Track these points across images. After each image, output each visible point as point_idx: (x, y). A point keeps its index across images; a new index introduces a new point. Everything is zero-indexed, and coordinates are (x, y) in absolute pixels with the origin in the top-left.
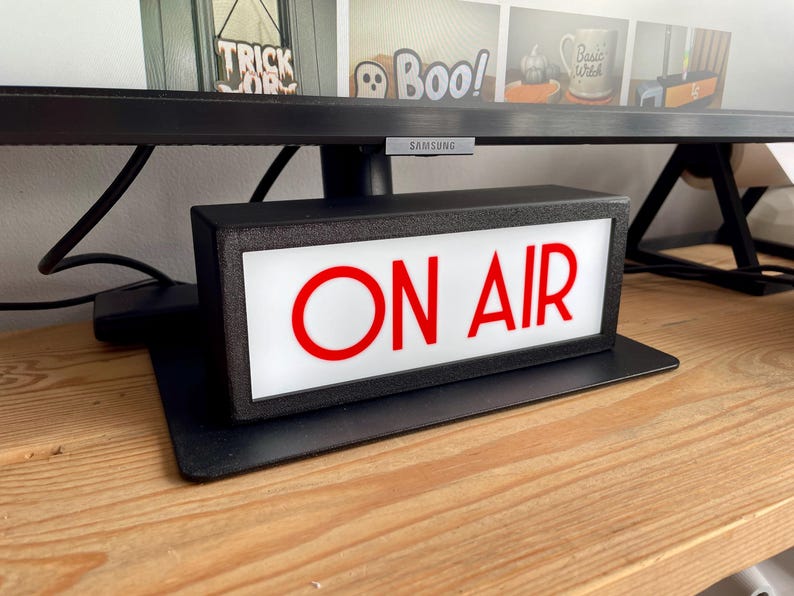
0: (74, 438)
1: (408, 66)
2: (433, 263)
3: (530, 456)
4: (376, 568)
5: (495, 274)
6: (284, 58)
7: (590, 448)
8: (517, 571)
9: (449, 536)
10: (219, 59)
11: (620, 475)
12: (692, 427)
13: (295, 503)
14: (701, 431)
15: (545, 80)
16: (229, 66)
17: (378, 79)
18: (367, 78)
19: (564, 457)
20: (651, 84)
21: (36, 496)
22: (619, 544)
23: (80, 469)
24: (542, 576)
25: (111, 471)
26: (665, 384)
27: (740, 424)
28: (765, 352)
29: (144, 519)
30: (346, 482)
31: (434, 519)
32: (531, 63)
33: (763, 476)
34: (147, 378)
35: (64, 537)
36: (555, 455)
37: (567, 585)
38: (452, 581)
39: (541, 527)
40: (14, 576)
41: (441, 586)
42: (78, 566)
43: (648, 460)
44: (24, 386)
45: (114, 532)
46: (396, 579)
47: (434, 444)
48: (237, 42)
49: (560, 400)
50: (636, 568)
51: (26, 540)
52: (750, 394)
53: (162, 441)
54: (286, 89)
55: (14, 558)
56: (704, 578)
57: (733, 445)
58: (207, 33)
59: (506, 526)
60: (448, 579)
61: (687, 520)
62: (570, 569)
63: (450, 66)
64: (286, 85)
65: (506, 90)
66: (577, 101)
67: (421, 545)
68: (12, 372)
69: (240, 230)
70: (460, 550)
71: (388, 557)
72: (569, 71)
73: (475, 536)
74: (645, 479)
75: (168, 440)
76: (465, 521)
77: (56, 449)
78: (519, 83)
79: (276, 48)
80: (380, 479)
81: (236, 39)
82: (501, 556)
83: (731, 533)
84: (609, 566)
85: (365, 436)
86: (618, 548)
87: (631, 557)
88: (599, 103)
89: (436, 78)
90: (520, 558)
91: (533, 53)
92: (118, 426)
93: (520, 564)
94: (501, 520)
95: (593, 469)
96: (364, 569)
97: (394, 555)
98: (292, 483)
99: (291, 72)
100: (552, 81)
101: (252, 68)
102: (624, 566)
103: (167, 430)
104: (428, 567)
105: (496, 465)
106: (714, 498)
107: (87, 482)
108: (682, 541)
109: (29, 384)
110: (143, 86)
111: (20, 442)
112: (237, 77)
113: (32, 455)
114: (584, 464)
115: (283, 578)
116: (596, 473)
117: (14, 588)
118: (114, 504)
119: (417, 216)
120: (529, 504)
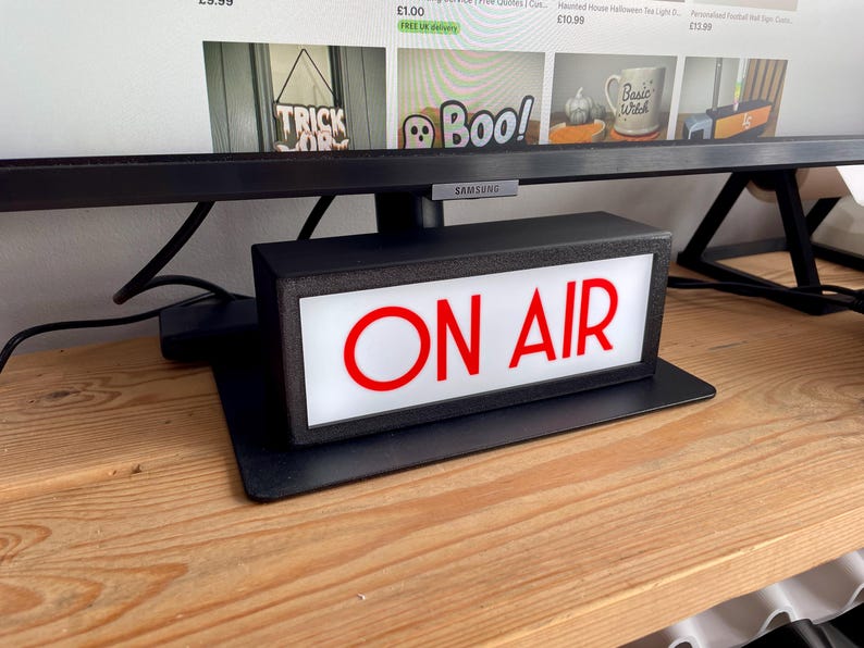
0: (152, 456)
1: (454, 117)
2: (476, 301)
3: (558, 485)
4: (412, 584)
5: (536, 309)
6: (337, 116)
7: (614, 478)
8: (533, 591)
9: (476, 558)
10: (278, 122)
11: (636, 506)
12: (714, 459)
13: (345, 523)
14: (722, 464)
15: (589, 120)
16: (287, 127)
17: (425, 130)
18: (414, 130)
19: (589, 487)
20: (699, 117)
21: (124, 512)
22: (624, 570)
23: (158, 488)
24: (553, 596)
25: (186, 490)
26: (698, 414)
27: (762, 458)
28: (806, 381)
29: (217, 535)
30: (391, 505)
31: (466, 542)
32: (575, 106)
33: (770, 511)
34: (211, 397)
35: (150, 549)
36: (581, 484)
37: (573, 604)
38: (476, 597)
39: (557, 552)
40: (110, 584)
41: (466, 601)
42: (164, 576)
43: (666, 492)
44: (100, 404)
45: (192, 546)
46: (428, 595)
47: (471, 472)
48: (294, 106)
49: (595, 429)
50: (636, 592)
51: (118, 552)
52: (779, 427)
53: (228, 461)
54: (339, 145)
55: (109, 568)
56: (702, 602)
57: (750, 479)
58: (266, 98)
59: (527, 550)
60: (472, 596)
61: (690, 551)
62: (578, 590)
63: (495, 114)
64: (339, 141)
65: (550, 132)
66: (623, 138)
67: (453, 565)
68: (88, 388)
69: (297, 278)
70: (485, 571)
71: (423, 575)
72: (614, 111)
73: (500, 559)
74: (659, 511)
75: (234, 461)
76: (492, 545)
77: (135, 468)
78: (563, 125)
79: (329, 109)
80: (421, 503)
81: (293, 103)
82: (520, 577)
83: (728, 564)
84: (613, 589)
85: (409, 462)
86: (622, 574)
87: (632, 582)
88: (645, 139)
89: (481, 126)
90: (536, 580)
91: (578, 95)
92: (188, 446)
93: (534, 584)
94: (524, 545)
95: (614, 499)
96: (402, 585)
97: (428, 574)
98: (343, 505)
99: (343, 129)
100: (596, 121)
101: (307, 129)
102: (625, 589)
103: (232, 451)
104: (457, 585)
105: (526, 493)
106: (720, 530)
107: (167, 499)
108: (681, 569)
109: (105, 402)
110: (210, 150)
111: (104, 460)
112: (294, 138)
113: (115, 472)
114: (607, 494)
115: (334, 590)
116: (616, 503)
117: (111, 594)
118: (190, 521)
119: (461, 259)
120: (550, 530)
